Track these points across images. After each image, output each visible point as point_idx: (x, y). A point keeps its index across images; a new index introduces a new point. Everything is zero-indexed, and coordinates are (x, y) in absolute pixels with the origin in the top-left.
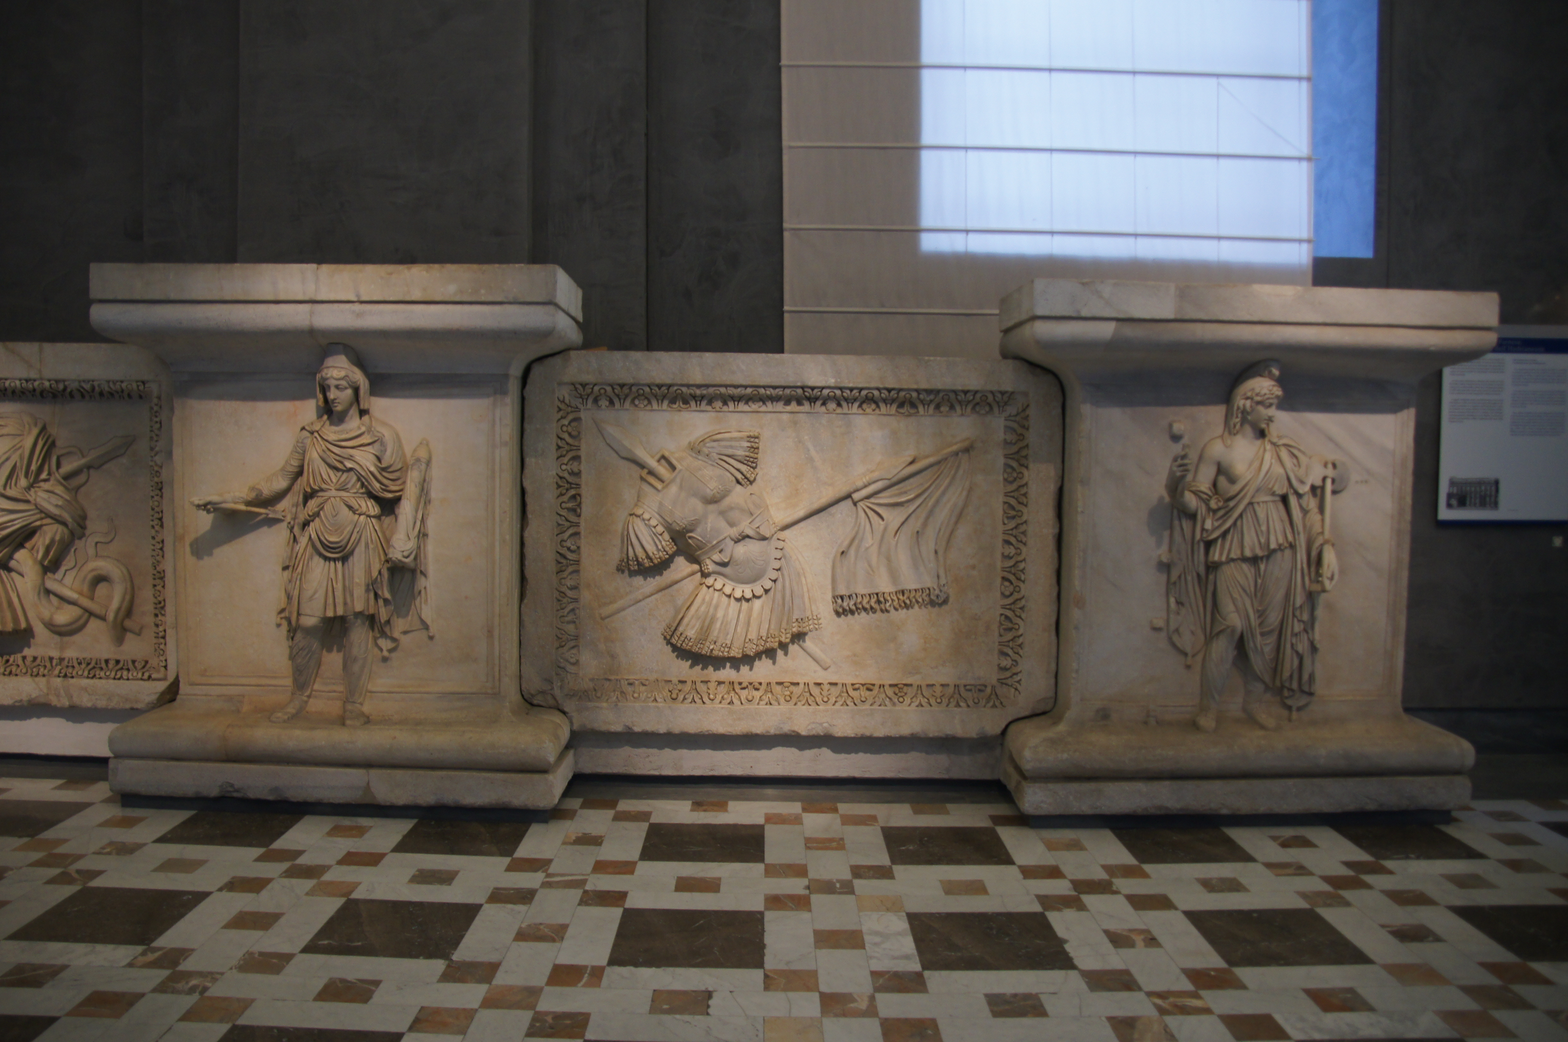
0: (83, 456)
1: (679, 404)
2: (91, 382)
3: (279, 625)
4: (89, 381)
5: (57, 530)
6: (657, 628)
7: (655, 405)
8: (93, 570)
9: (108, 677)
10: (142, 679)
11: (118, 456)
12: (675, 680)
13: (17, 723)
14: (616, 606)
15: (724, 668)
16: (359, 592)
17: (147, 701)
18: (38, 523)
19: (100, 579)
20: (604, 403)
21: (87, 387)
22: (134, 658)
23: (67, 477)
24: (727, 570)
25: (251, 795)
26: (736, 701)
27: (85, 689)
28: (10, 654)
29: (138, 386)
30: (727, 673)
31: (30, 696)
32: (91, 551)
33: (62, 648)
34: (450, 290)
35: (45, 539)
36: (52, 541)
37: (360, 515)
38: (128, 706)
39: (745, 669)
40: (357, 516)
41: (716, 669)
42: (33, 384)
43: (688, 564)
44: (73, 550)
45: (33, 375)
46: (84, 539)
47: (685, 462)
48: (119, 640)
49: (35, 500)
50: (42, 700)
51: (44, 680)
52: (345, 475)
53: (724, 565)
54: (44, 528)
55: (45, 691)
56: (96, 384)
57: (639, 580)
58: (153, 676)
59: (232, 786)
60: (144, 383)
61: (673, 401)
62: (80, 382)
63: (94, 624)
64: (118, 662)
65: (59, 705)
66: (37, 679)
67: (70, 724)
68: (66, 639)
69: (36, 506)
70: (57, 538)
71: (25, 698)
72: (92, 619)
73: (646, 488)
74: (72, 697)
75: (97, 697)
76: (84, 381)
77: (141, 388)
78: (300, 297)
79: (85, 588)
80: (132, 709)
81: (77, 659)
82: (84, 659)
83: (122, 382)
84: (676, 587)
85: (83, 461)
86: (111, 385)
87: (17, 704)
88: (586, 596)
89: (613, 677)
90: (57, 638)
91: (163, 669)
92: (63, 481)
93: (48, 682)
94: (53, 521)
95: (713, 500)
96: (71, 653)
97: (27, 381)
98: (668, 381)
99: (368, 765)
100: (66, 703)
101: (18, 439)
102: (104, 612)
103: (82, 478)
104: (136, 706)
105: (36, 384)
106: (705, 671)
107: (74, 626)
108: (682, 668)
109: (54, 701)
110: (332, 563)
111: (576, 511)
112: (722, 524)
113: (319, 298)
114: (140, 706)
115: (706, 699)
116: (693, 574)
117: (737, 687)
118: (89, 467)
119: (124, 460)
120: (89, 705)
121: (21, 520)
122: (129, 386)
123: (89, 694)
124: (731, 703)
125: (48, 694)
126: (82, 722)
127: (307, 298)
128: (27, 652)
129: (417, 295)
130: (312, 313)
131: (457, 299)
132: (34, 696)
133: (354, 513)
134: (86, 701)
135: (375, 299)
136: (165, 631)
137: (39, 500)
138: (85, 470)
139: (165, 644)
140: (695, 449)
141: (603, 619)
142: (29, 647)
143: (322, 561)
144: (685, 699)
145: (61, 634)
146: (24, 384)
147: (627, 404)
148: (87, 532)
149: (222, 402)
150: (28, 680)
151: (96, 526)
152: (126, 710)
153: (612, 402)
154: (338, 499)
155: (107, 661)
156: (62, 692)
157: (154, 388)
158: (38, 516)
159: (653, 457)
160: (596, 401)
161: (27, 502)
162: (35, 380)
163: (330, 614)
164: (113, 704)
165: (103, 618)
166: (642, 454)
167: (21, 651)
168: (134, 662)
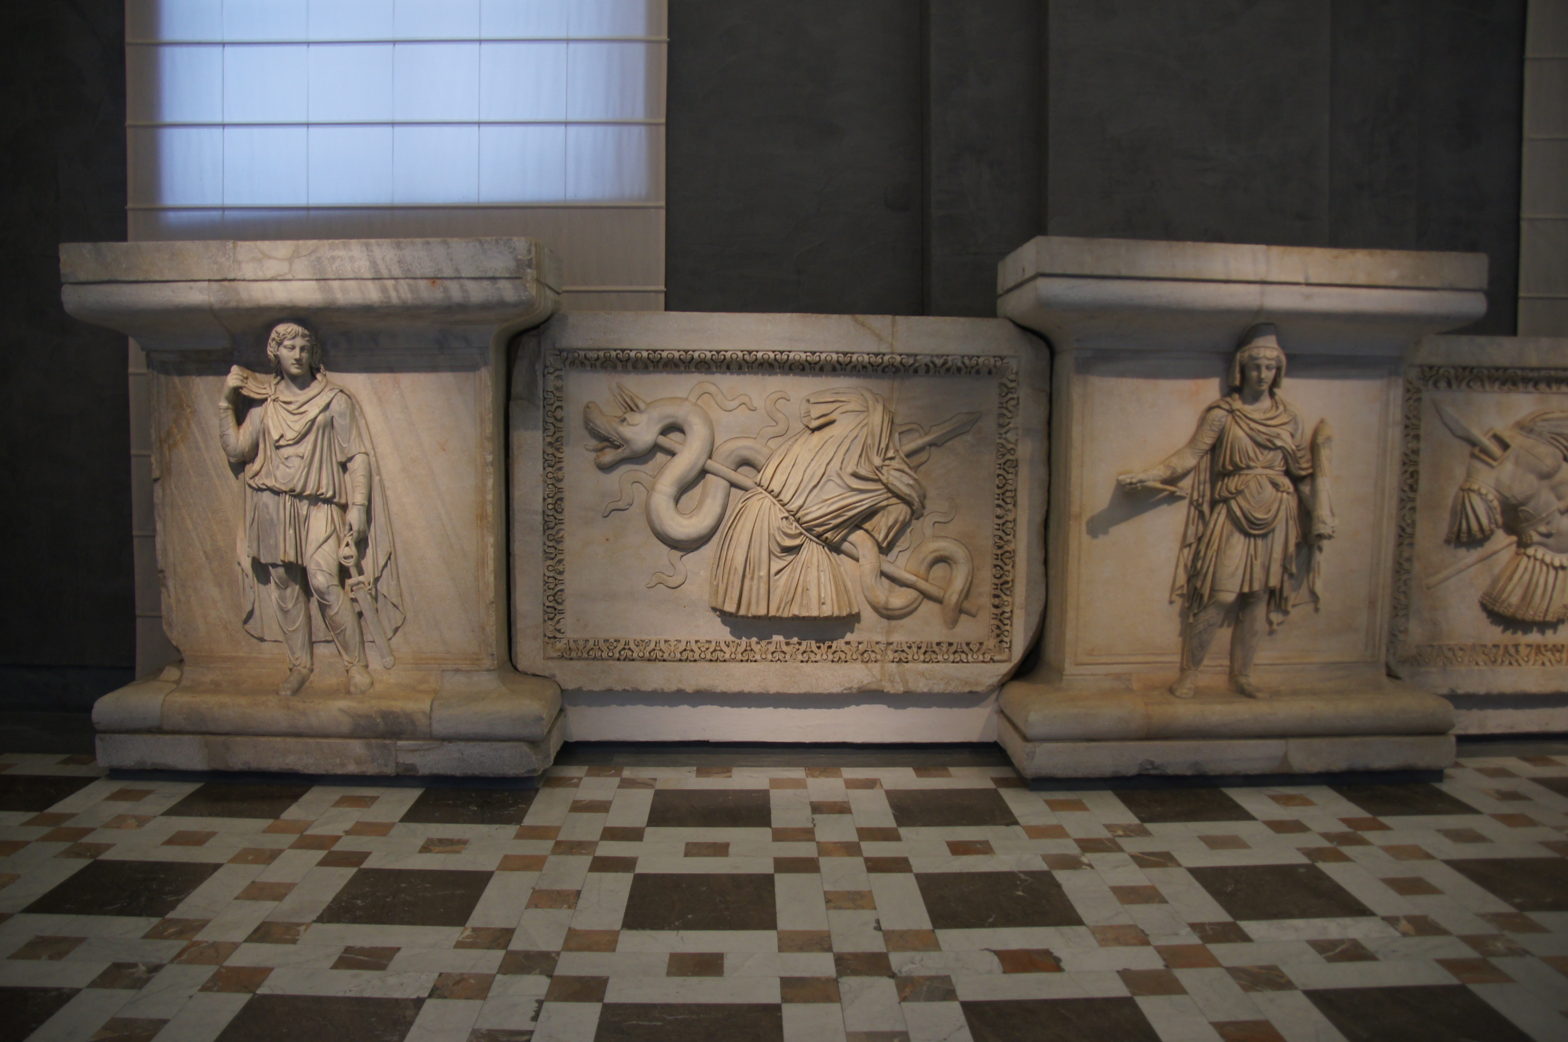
0: (926, 434)
1: (1508, 386)
2: (945, 357)
3: (1171, 602)
4: (943, 356)
5: (902, 510)
6: (1475, 595)
7: (1487, 388)
8: (935, 551)
9: (946, 661)
10: (983, 662)
11: (962, 434)
12: (1490, 645)
13: (833, 711)
14: (1441, 576)
15: (1531, 631)
16: (1276, 568)
17: (987, 684)
18: (885, 503)
19: (942, 560)
20: (1442, 384)
21: (939, 362)
22: (968, 640)
23: (909, 455)
24: (1550, 541)
25: (1170, 771)
26: (1547, 663)
27: (923, 674)
28: (832, 640)
29: (995, 361)
30: (1534, 637)
31: (862, 682)
32: (928, 532)
33: (889, 632)
34: (1392, 276)
35: (888, 519)
36: (896, 522)
37: (1282, 492)
38: (967, 689)
39: (1549, 633)
40: (1280, 494)
41: (1525, 632)
42: (882, 358)
43: (1505, 535)
44: (909, 530)
45: (883, 349)
46: (922, 519)
47: (1517, 440)
48: (954, 623)
49: (887, 479)
50: (874, 687)
51: (878, 665)
52: (1272, 453)
53: (1548, 535)
54: (889, 508)
55: (879, 677)
56: (950, 358)
57: (1462, 552)
58: (996, 658)
59: (1152, 763)
60: (1002, 358)
61: (1503, 383)
62: (932, 356)
63: (928, 607)
64: (950, 644)
65: (892, 691)
66: (870, 665)
67: (892, 710)
68: (894, 623)
69: (886, 486)
70: (901, 518)
71: (856, 686)
72: (925, 601)
73: (1478, 465)
74: (907, 682)
75: (934, 682)
76: (937, 356)
77: (999, 364)
78: (1251, 278)
79: (922, 570)
80: (971, 692)
81: (907, 643)
82: (914, 643)
83: (978, 357)
84: (1494, 557)
85: (927, 439)
86: (966, 361)
87: (845, 692)
88: (1417, 567)
89: (1435, 643)
90: (884, 621)
91: (1007, 650)
92: (906, 459)
93: (882, 668)
94: (898, 501)
95: (1545, 476)
96: (898, 637)
97: (876, 355)
98: (1507, 364)
99: (1284, 735)
100: (900, 688)
101: (862, 416)
102: (942, 594)
103: (923, 456)
104: (975, 689)
105: (886, 358)
106: (1515, 636)
107: (908, 609)
108: (1495, 634)
109: (888, 688)
110: (1252, 540)
111: (1413, 488)
112: (1552, 498)
113: (1270, 279)
114: (979, 689)
115: (1521, 662)
116: (1510, 545)
117: (1543, 649)
118: (931, 444)
119: (968, 438)
120: (926, 690)
121: (869, 500)
122: (987, 362)
123: (927, 679)
124: (1543, 664)
125: (881, 680)
126: (904, 707)
127: (1258, 278)
128: (849, 637)
129: (1362, 279)
130: (1262, 294)
131: (1398, 284)
132: (865, 682)
133: (1278, 490)
134: (921, 686)
135: (1323, 281)
136: (1012, 612)
137: (891, 479)
138: (928, 448)
139: (1011, 625)
140: (1525, 428)
141: (1428, 588)
142: (852, 632)
143: (1242, 538)
144: (1503, 662)
145: (889, 618)
146: (873, 359)
147: (1463, 385)
148: (926, 512)
149: (1124, 380)
150: (859, 666)
151: (935, 506)
152: (964, 693)
153: (1449, 385)
154: (1264, 477)
155: (938, 644)
156: (897, 677)
157: (1013, 364)
158: (885, 496)
159: (1485, 435)
160: (1435, 384)
161: (879, 480)
162: (884, 355)
163: (1246, 589)
164: (950, 689)
165: (939, 601)
166: (1477, 433)
167: (843, 637)
168: (968, 644)
